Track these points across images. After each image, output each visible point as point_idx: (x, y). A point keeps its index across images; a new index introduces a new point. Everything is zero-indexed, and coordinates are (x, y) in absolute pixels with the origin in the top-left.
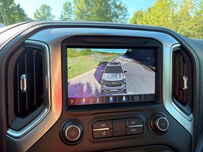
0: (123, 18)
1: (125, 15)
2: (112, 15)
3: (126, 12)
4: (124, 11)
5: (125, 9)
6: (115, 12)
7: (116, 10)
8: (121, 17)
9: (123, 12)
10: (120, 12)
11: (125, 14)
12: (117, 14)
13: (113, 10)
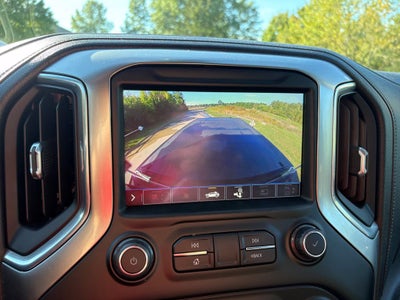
0: (248, 30)
1: (252, 23)
2: (226, 22)
3: (256, 16)
4: (251, 14)
5: (254, 10)
6: (234, 17)
7: (235, 12)
8: (244, 26)
9: (249, 17)
10: (243, 17)
11: (252, 20)
12: (237, 20)
13: (230, 12)
